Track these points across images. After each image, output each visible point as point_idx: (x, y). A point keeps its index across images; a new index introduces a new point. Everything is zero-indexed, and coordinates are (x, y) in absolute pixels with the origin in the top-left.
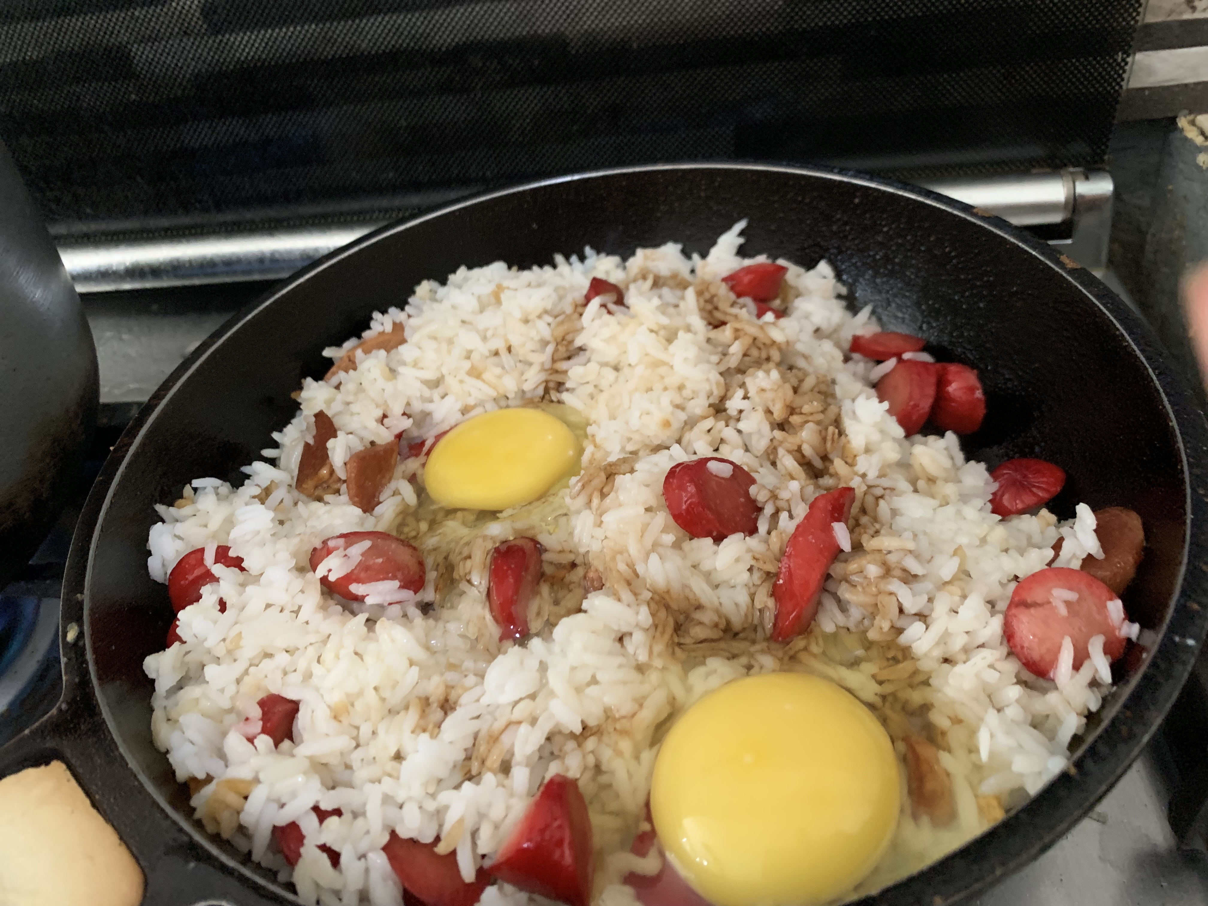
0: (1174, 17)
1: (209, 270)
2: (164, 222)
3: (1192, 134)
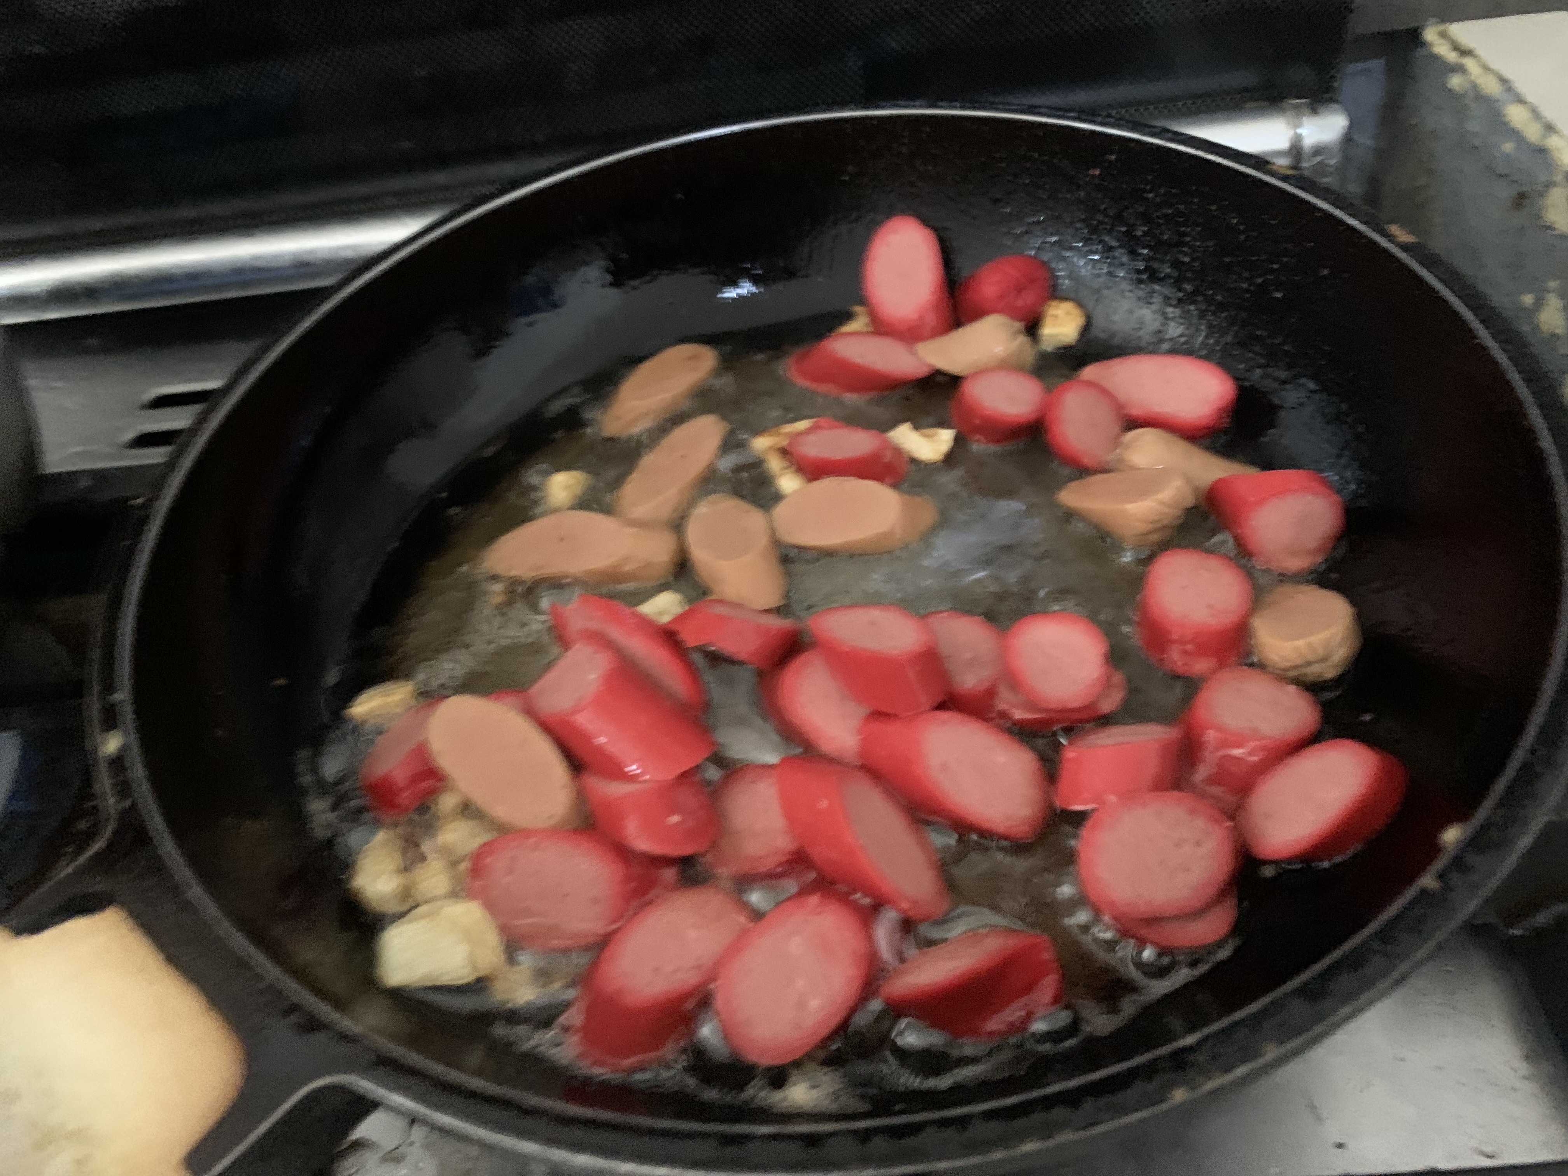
1: (166, 287)
2: (96, 224)
3: (1442, 49)
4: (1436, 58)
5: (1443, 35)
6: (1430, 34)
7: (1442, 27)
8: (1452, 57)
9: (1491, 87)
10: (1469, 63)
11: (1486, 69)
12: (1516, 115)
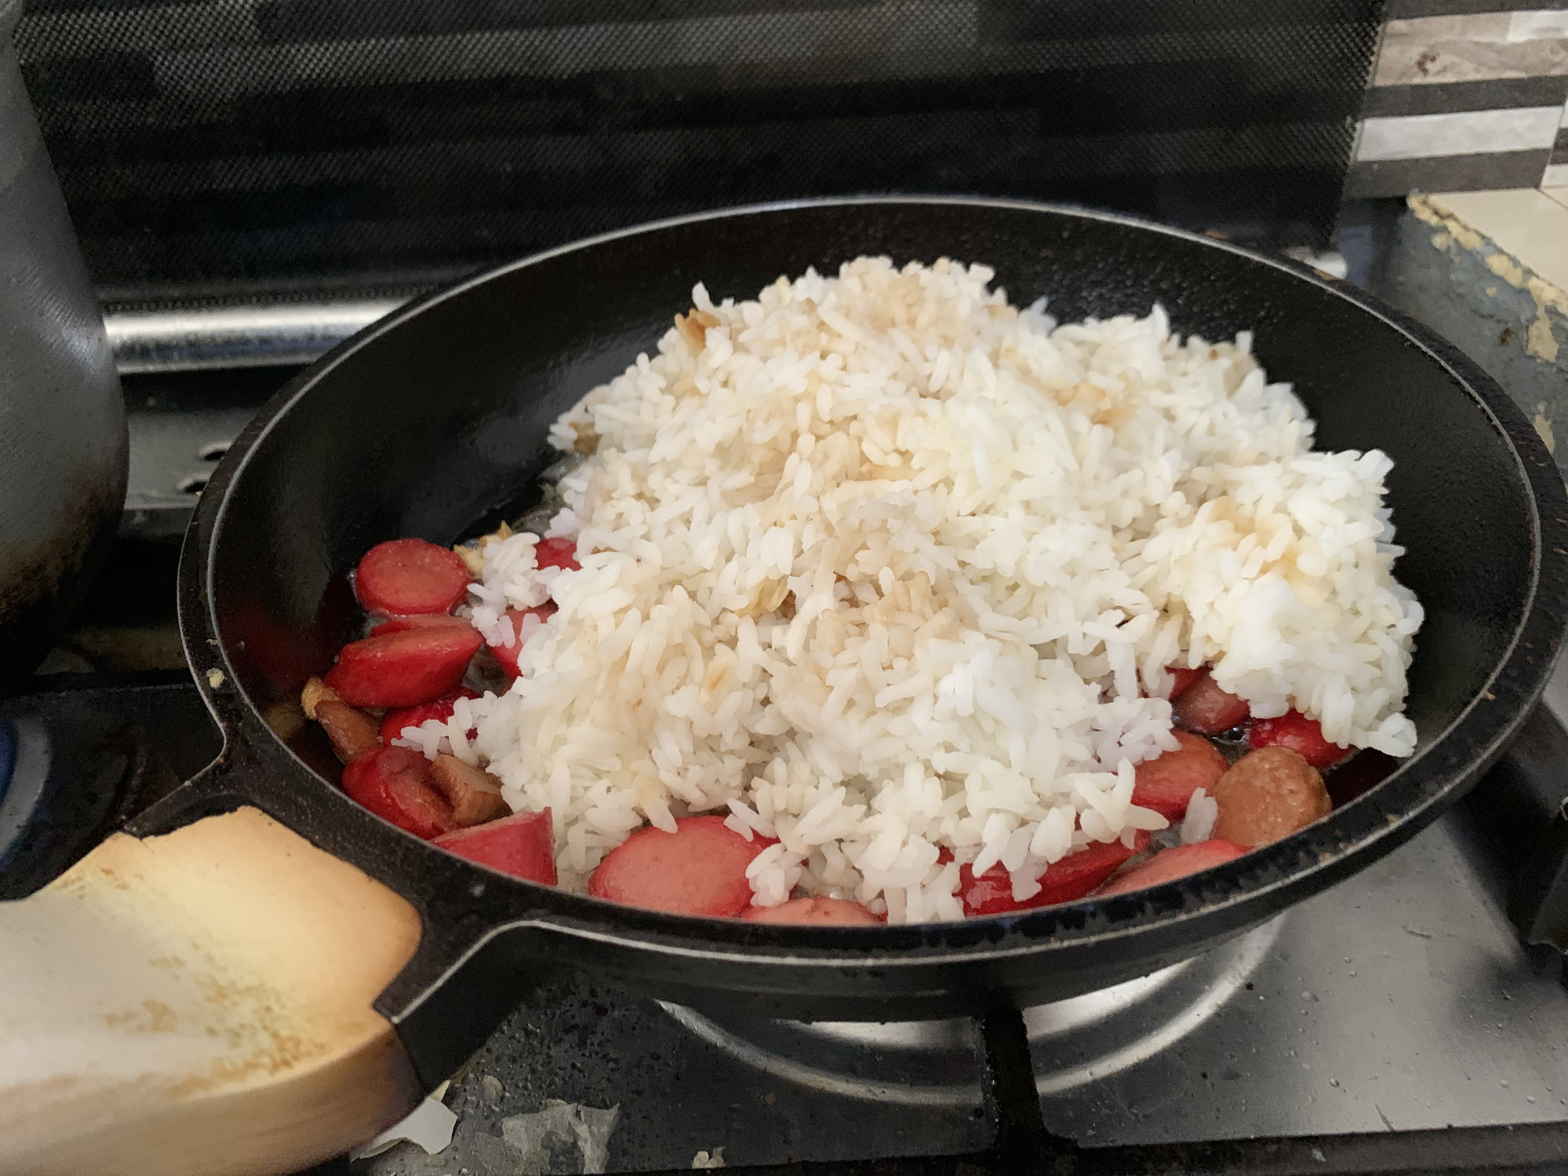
0: (1405, 81)
3: (1424, 215)
4: (1419, 222)
5: (1425, 203)
6: (1413, 202)
7: (1422, 197)
8: (1434, 221)
9: (1472, 242)
10: (1451, 224)
11: (1466, 228)
12: (1497, 264)
